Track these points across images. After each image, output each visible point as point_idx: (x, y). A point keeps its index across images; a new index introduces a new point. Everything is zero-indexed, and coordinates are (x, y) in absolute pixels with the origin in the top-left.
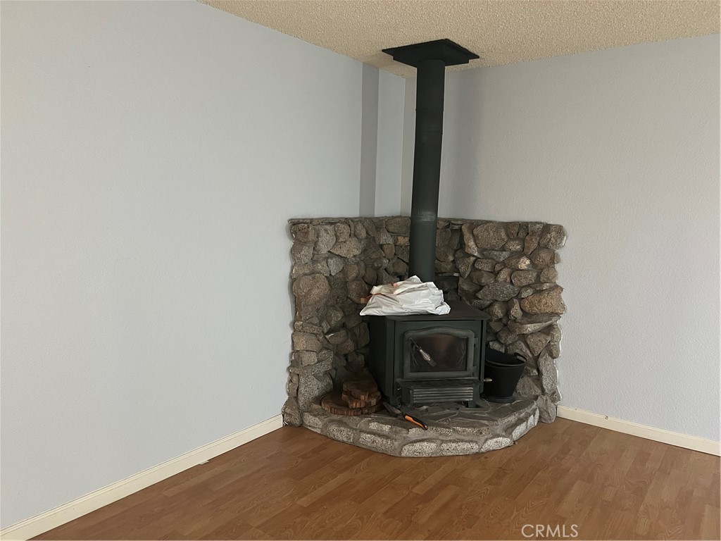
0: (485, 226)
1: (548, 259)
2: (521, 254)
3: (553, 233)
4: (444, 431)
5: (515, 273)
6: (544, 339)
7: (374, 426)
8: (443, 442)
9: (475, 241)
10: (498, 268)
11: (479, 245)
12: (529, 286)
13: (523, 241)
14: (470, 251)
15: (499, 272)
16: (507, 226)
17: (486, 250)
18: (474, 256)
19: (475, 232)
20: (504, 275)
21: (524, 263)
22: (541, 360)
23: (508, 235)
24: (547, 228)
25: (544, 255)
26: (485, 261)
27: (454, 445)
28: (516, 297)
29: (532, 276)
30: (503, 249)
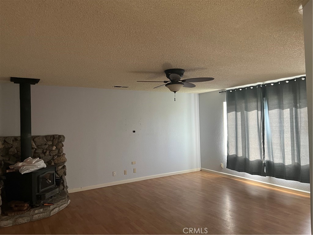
0: (38, 138)
1: (61, 145)
2: (53, 145)
3: (62, 138)
4: (58, 203)
5: (51, 151)
6: (63, 170)
7: (36, 212)
8: (59, 207)
9: (35, 143)
10: (45, 151)
11: (36, 144)
12: (56, 155)
13: (53, 141)
14: (33, 147)
15: (46, 152)
16: (46, 137)
17: (39, 146)
18: (35, 148)
19: (35, 140)
20: (48, 153)
21: (54, 148)
22: (63, 177)
23: (47, 140)
24: (60, 136)
25: (60, 145)
26: (39, 149)
27: (62, 206)
28: (52, 159)
29: (57, 151)
30: (46, 145)
